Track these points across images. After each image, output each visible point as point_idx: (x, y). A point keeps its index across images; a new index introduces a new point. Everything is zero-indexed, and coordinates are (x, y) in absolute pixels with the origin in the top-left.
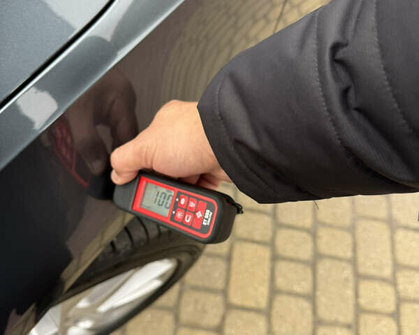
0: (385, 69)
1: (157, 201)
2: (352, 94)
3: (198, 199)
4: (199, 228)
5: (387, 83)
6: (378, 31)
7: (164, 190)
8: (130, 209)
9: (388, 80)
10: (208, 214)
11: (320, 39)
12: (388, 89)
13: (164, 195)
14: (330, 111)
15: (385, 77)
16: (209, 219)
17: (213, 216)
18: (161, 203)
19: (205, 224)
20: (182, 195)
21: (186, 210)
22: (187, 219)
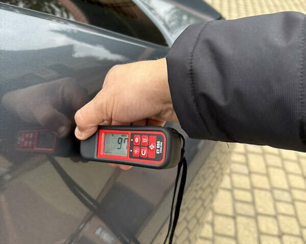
3: (149, 135)
4: (154, 157)
7: (120, 136)
8: (95, 157)
10: (159, 144)
13: (120, 140)
16: (161, 148)
17: (163, 144)
19: (158, 153)
20: (135, 135)
21: (140, 146)
22: (143, 153)
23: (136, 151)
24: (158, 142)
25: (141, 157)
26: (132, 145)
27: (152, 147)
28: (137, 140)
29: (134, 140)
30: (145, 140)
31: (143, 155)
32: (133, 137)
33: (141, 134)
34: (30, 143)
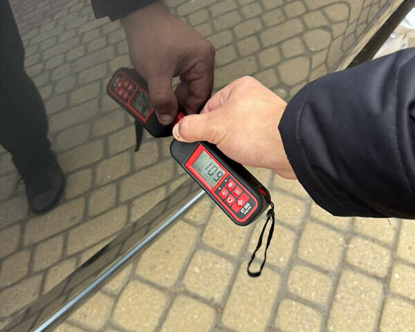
1: (208, 170)
3: (244, 191)
4: (237, 212)
7: (217, 166)
10: (248, 206)
13: (215, 168)
16: (247, 211)
17: (251, 210)
18: (211, 173)
19: (242, 212)
20: (231, 180)
21: (230, 192)
22: (230, 200)
23: (224, 193)
24: (248, 204)
25: (225, 201)
26: (223, 184)
27: (240, 202)
28: (230, 185)
29: (228, 183)
30: (237, 192)
31: (229, 202)
32: (229, 179)
33: (237, 185)
34: (126, 95)
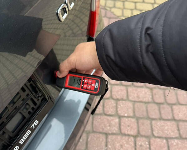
0: (162, 41)
2: (150, 47)
3: (92, 79)
4: (93, 90)
5: (162, 46)
6: (163, 26)
8: (64, 86)
9: (163, 45)
11: (143, 24)
12: (162, 48)
14: (141, 51)
15: (162, 44)
16: (97, 86)
19: (96, 88)
21: (87, 84)
23: (85, 86)
24: (96, 83)
25: (87, 89)
27: (93, 85)
28: (86, 81)
29: (84, 81)
30: (90, 82)
31: (89, 88)
32: (84, 79)
33: (88, 78)
